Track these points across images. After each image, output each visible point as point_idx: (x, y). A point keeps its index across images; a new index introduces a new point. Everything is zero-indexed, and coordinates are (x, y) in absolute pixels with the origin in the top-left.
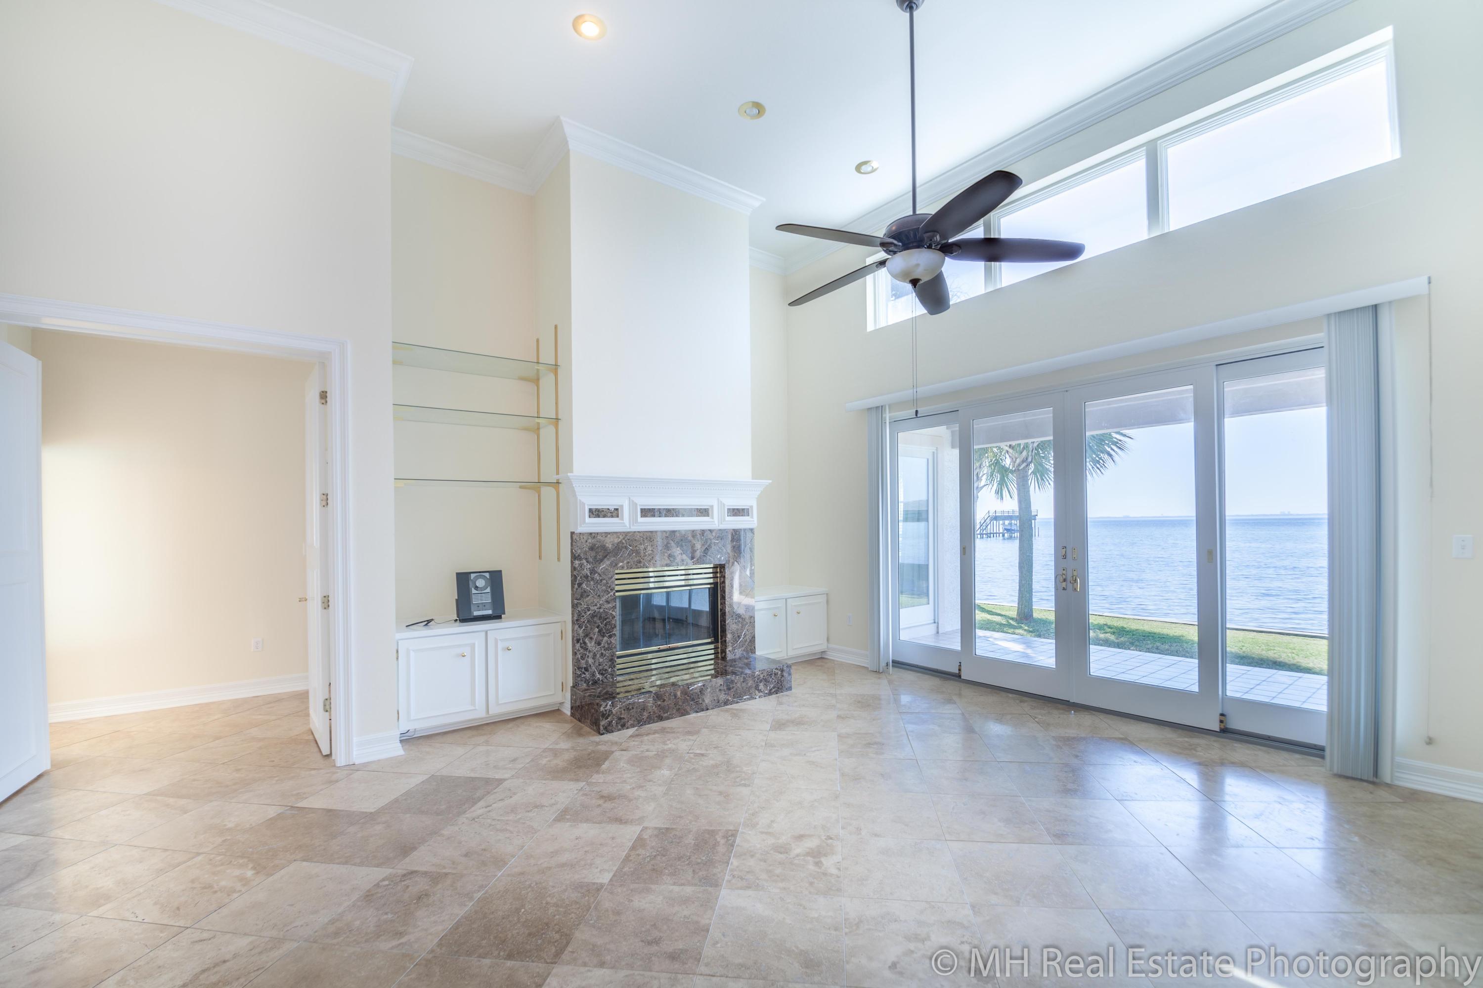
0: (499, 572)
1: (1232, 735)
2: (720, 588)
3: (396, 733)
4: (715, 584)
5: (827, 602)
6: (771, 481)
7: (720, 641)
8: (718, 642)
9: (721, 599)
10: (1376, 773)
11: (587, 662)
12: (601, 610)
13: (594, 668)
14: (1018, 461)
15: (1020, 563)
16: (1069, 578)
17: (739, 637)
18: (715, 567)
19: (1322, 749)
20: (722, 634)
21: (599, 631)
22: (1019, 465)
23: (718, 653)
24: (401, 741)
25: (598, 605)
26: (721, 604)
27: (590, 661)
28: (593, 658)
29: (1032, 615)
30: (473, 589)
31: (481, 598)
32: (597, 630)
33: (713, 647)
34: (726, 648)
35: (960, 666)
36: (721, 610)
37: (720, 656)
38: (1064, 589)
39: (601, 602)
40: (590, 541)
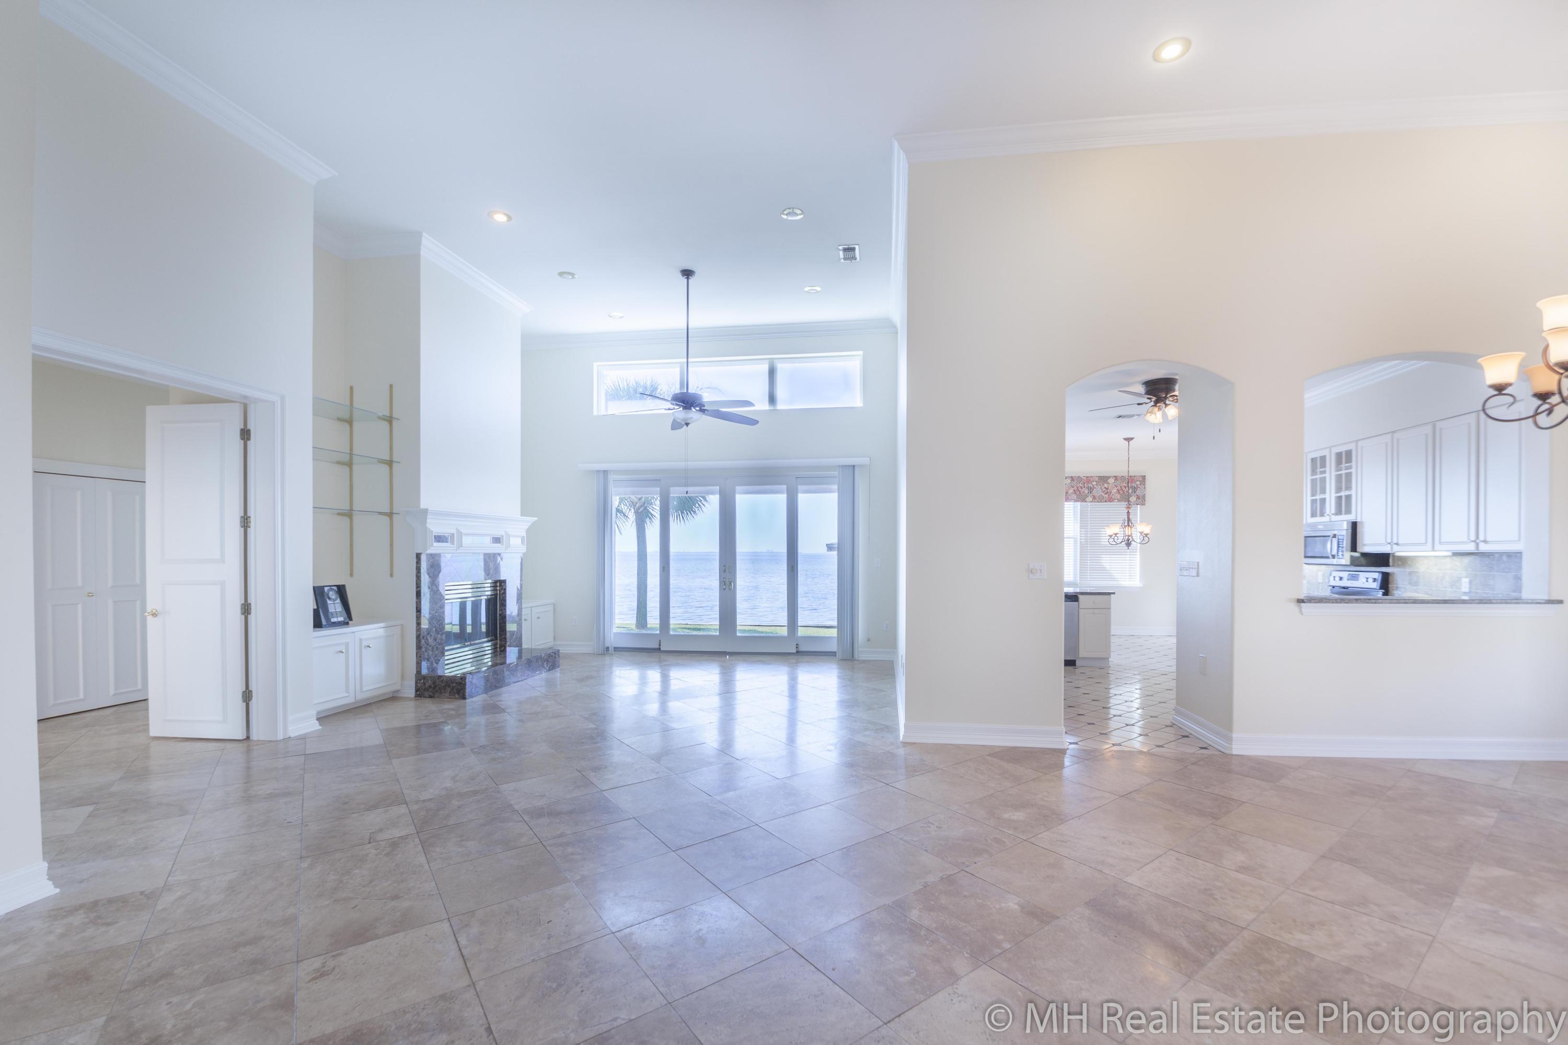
0: (344, 586)
1: (803, 654)
2: (500, 598)
3: (313, 713)
4: (496, 595)
5: (554, 610)
6: (536, 519)
7: (498, 638)
8: (497, 639)
9: (500, 607)
10: (853, 657)
11: (428, 654)
12: (437, 614)
13: (432, 659)
14: (638, 505)
15: (638, 585)
16: (727, 583)
17: (513, 635)
18: (496, 582)
19: (835, 652)
20: (501, 633)
21: (436, 630)
22: (639, 509)
23: (497, 648)
24: (318, 719)
25: (435, 610)
26: (501, 610)
27: (430, 653)
28: (432, 651)
29: (647, 626)
30: (328, 600)
31: (335, 606)
32: (434, 629)
33: (490, 645)
34: (506, 644)
35: (660, 642)
36: (500, 615)
37: (498, 650)
38: (724, 589)
39: (437, 608)
40: (431, 560)
